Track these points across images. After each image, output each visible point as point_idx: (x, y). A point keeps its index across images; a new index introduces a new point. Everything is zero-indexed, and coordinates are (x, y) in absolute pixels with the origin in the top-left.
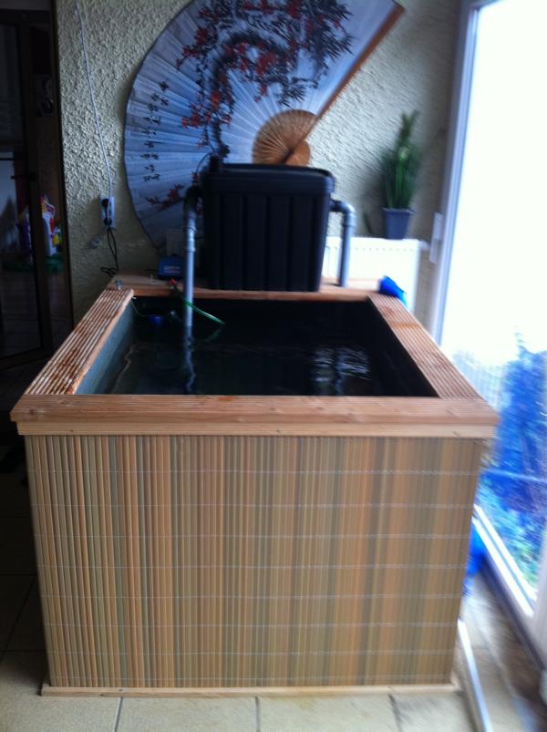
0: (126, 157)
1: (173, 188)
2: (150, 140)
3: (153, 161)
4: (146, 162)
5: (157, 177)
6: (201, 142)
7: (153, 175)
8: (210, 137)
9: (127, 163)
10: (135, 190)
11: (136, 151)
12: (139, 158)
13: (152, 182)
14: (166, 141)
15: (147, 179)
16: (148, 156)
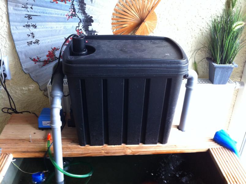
0: (11, 27)
1: (51, 50)
2: (29, 13)
3: (32, 30)
4: (28, 31)
5: (37, 42)
6: (70, 14)
7: (34, 40)
8: (77, 10)
9: (12, 32)
10: (21, 52)
11: (19, 22)
12: (22, 27)
13: (33, 46)
14: (41, 14)
15: (30, 43)
16: (28, 26)
